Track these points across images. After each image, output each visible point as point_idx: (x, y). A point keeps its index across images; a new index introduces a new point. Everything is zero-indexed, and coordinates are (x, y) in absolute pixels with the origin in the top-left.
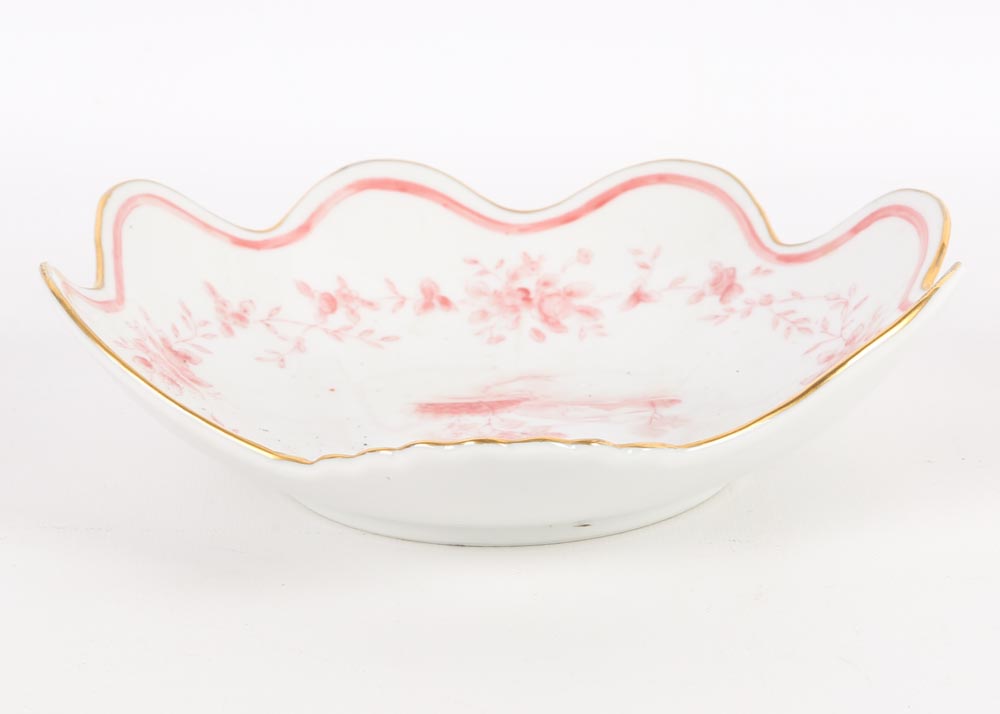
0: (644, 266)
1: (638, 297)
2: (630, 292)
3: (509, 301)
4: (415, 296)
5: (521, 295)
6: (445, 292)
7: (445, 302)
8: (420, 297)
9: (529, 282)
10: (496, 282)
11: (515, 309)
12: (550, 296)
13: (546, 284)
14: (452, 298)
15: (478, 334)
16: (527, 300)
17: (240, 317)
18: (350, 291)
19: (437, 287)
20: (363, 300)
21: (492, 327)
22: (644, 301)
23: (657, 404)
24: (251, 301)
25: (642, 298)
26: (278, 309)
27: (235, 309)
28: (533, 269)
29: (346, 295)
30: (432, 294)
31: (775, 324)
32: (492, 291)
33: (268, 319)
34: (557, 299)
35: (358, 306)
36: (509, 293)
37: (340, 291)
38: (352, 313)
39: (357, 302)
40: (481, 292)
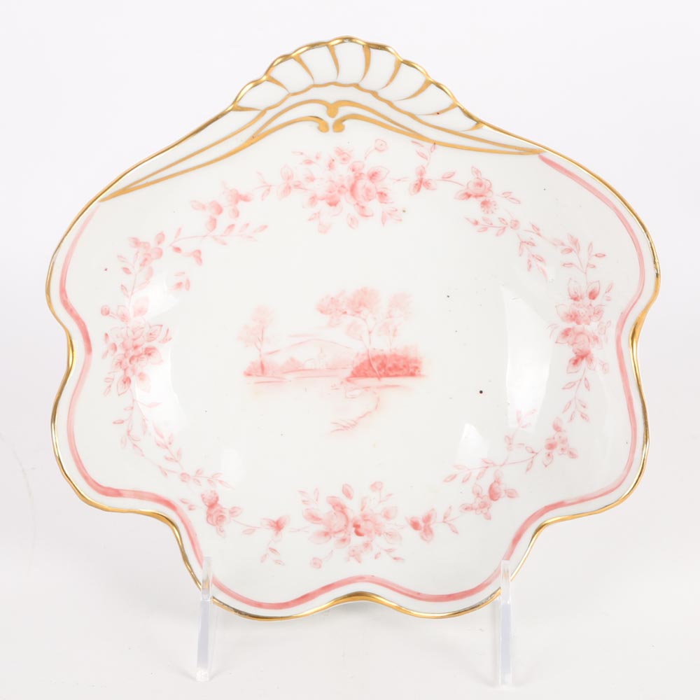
0: (273, 550)
1: (278, 526)
2: (284, 532)
3: (370, 526)
4: (438, 527)
5: (361, 531)
6: (415, 534)
7: (415, 525)
8: (433, 527)
9: (356, 541)
10: (379, 542)
11: (365, 518)
12: (340, 531)
13: (344, 540)
15: (390, 495)
16: (357, 526)
17: (551, 446)
18: (482, 512)
19: (422, 537)
20: (472, 509)
21: (380, 502)
22: (273, 522)
23: (260, 370)
24: (546, 466)
25: (275, 525)
26: (528, 470)
27: (556, 452)
28: (353, 551)
29: (484, 507)
30: (425, 531)
31: (179, 453)
32: (382, 536)
33: (533, 457)
34: (336, 529)
35: (475, 502)
36: (370, 532)
37: (488, 508)
38: (478, 494)
39: (476, 506)
40: (390, 535)
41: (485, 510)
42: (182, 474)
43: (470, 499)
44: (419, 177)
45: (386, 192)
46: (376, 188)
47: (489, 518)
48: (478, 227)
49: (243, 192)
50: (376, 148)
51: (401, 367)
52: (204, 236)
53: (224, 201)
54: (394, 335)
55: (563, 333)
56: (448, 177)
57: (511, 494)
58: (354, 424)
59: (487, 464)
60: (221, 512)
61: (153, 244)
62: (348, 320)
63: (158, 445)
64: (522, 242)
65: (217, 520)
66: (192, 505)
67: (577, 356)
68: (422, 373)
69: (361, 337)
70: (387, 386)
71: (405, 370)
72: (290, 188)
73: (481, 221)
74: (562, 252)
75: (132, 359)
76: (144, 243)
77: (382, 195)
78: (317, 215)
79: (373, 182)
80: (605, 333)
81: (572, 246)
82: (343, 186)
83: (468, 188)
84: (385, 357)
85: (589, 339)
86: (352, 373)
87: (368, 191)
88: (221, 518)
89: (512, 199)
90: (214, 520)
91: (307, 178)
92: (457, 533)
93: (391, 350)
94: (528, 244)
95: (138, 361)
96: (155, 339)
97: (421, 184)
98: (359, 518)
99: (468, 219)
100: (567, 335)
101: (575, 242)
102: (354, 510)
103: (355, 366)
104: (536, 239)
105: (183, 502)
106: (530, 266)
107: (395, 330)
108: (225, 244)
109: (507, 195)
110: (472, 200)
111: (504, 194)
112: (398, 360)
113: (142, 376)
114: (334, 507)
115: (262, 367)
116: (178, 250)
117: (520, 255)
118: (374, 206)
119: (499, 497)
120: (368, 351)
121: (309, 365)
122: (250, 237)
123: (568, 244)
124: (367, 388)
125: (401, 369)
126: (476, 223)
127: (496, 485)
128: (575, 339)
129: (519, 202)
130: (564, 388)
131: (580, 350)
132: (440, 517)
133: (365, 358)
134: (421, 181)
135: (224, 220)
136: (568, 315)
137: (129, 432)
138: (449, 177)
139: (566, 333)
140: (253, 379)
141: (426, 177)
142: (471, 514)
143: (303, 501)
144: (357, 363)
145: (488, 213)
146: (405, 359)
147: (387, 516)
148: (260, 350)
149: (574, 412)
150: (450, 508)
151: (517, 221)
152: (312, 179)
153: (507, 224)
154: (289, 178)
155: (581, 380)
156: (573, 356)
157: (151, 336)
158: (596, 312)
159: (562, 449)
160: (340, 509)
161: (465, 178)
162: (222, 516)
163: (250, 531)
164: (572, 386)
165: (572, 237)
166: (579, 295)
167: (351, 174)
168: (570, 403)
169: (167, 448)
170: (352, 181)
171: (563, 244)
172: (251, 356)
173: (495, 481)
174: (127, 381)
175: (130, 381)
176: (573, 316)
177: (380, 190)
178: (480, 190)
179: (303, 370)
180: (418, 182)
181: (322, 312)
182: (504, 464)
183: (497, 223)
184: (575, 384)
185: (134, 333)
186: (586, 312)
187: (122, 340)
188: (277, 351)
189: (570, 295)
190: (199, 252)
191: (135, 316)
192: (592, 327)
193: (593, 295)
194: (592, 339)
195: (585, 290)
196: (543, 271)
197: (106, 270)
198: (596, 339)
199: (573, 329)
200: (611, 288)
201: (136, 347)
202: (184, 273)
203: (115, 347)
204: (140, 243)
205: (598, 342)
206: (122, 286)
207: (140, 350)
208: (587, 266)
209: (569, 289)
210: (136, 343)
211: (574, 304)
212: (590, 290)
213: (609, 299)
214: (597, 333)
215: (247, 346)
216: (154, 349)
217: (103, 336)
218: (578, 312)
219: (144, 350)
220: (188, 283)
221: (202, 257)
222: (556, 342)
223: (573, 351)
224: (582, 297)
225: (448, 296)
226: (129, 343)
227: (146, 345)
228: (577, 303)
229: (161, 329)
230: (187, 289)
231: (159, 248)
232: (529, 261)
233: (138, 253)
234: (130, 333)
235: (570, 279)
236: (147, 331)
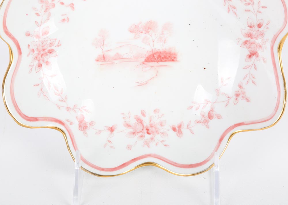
0: (109, 141)
1: (112, 130)
2: (115, 132)
3: (153, 129)
4: (184, 130)
5: (149, 132)
6: (174, 133)
7: (174, 129)
8: (182, 130)
9: (147, 137)
10: (158, 137)
11: (151, 126)
12: (140, 132)
13: (142, 136)
14: (172, 131)
15: (163, 115)
16: (148, 130)
17: (237, 95)
18: (205, 124)
19: (177, 135)
20: (200, 123)
21: (158, 118)
22: (110, 128)
23: (103, 59)
24: (235, 104)
25: (110, 129)
26: (226, 105)
27: (239, 98)
28: (146, 142)
29: (206, 122)
30: (179, 132)
31: (66, 98)
32: (159, 134)
33: (229, 100)
34: (138, 131)
35: (202, 119)
36: (154, 132)
37: (208, 123)
38: (203, 116)
39: (202, 121)
40: (163, 134)
41: (206, 123)
42: (67, 108)
43: (199, 118)
47: (208, 128)
51: (168, 57)
54: (165, 42)
55: (244, 43)
57: (219, 117)
58: (146, 83)
59: (207, 102)
60: (85, 124)
61: (50, 1)
62: (143, 35)
63: (56, 94)
65: (84, 127)
66: (72, 122)
67: (251, 53)
68: (178, 60)
69: (149, 43)
70: (161, 66)
71: (170, 58)
74: (245, 4)
75: (42, 55)
76: (46, 1)
80: (265, 44)
84: (160, 52)
85: (257, 46)
86: (145, 60)
88: (86, 127)
90: (82, 128)
92: (193, 133)
93: (163, 49)
94: (228, 0)
95: (45, 56)
96: (53, 45)
98: (149, 126)
100: (246, 44)
101: (252, 0)
102: (146, 122)
103: (146, 56)
105: (68, 121)
106: (229, 11)
107: (165, 40)
112: (167, 54)
113: (47, 63)
114: (137, 120)
115: (104, 57)
116: (62, 3)
117: (224, 5)
119: (213, 118)
120: (153, 50)
121: (125, 56)
123: (248, 1)
124: (152, 67)
125: (167, 58)
127: (211, 112)
128: (250, 45)
130: (244, 68)
131: (252, 51)
132: (186, 126)
133: (151, 53)
136: (247, 34)
137: (41, 89)
139: (246, 42)
140: (100, 63)
142: (200, 125)
143: (123, 118)
144: (148, 55)
146: (170, 53)
147: (161, 125)
148: (102, 49)
149: (249, 80)
150: (190, 121)
155: (252, 65)
156: (249, 53)
157: (51, 44)
158: (261, 34)
159: (243, 97)
160: (140, 121)
162: (86, 126)
163: (99, 132)
164: (248, 68)
168: (247, 75)
169: (60, 95)
171: (245, 1)
172: (99, 52)
173: (211, 110)
174: (40, 65)
175: (42, 66)
176: (249, 35)
179: (123, 58)
181: (131, 32)
182: (215, 102)
184: (249, 67)
185: (42, 44)
186: (256, 34)
187: (36, 47)
188: (110, 50)
189: (248, 25)
190: (73, 4)
191: (43, 35)
192: (259, 41)
193: (259, 26)
194: (258, 47)
195: (255, 23)
196: (235, 13)
197: (27, 15)
198: (260, 47)
199: (249, 41)
200: (269, 23)
201: (44, 50)
202: (66, 14)
203: (33, 51)
204: (44, 1)
205: (261, 48)
206: (36, 22)
207: (46, 51)
208: (257, 12)
209: (248, 22)
210: (44, 48)
211: (250, 29)
212: (258, 23)
213: (268, 28)
214: (261, 44)
215: (97, 48)
216: (53, 50)
217: (28, 46)
218: (252, 33)
219: (48, 51)
220: (68, 19)
221: (74, 6)
222: (241, 47)
223: (249, 51)
224: (254, 26)
225: (190, 24)
226: (41, 48)
227: (49, 48)
228: (251, 29)
229: (56, 41)
230: (68, 22)
231: (53, 3)
232: (229, 8)
233: (43, 5)
234: (41, 44)
235: (249, 17)
236: (49, 42)
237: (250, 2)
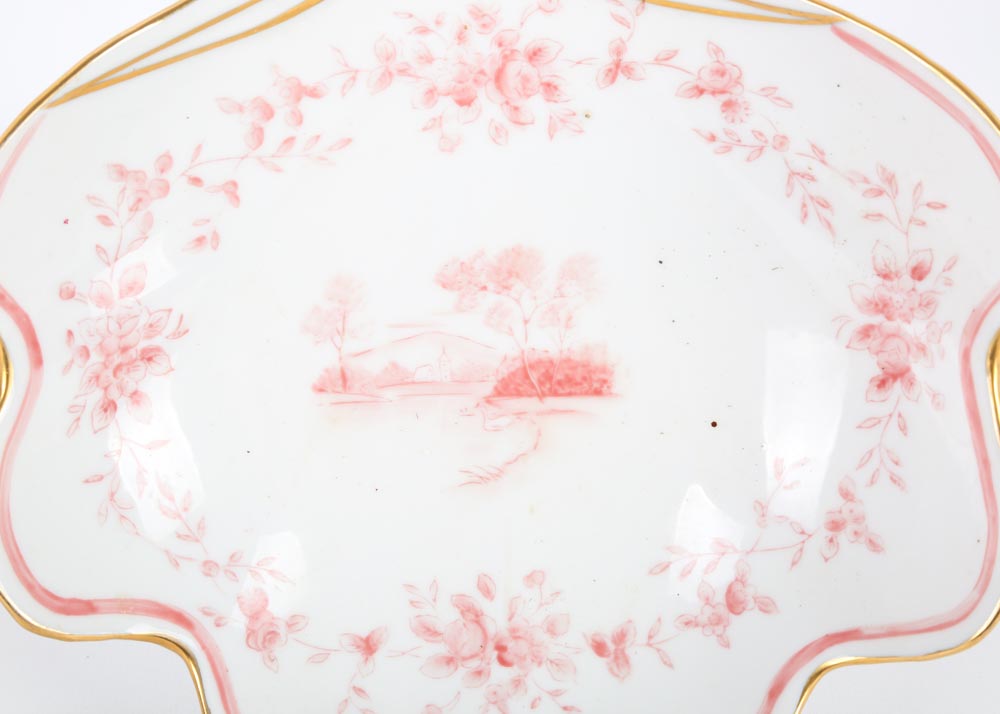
0: (359, 691)
1: (368, 646)
2: (379, 656)
3: (523, 647)
4: (637, 652)
5: (508, 656)
6: (600, 663)
7: (599, 648)
8: (629, 651)
9: (500, 674)
10: (540, 678)
11: (515, 633)
12: (472, 657)
13: (479, 673)
14: (590, 654)
15: (558, 593)
16: (501, 648)
17: (836, 526)
18: (714, 632)
19: (611, 670)
20: (697, 625)
21: (541, 605)
22: (362, 639)
23: (340, 382)
24: (826, 560)
25: (363, 645)
26: (794, 563)
27: (843, 537)
28: (495, 693)
29: (717, 624)
30: (616, 658)
31: (201, 527)
32: (544, 666)
33: (803, 542)
34: (466, 652)
35: (702, 613)
36: (523, 658)
37: (725, 627)
38: (707, 599)
39: (704, 619)
40: (557, 665)
41: (719, 629)
42: (206, 563)
43: (693, 605)
44: (615, 58)
45: (556, 81)
46: (539, 76)
47: (727, 645)
48: (716, 145)
49: (308, 81)
50: (540, 8)
51: (578, 379)
52: (242, 158)
53: (275, 98)
54: (568, 326)
55: (860, 333)
56: (665, 59)
57: (766, 606)
58: (499, 474)
59: (722, 548)
60: (272, 624)
61: (152, 173)
62: (490, 299)
63: (165, 513)
64: (793, 174)
65: (264, 638)
66: (220, 618)
67: (886, 373)
68: (614, 390)
69: (511, 330)
70: (553, 412)
71: (586, 385)
72: (390, 74)
73: (720, 135)
74: (865, 193)
75: (118, 368)
76: (136, 172)
77: (550, 88)
78: (437, 121)
79: (534, 66)
80: (939, 341)
81: (885, 185)
82: (482, 72)
83: (700, 78)
84: (551, 362)
85: (909, 349)
86: (496, 388)
87: (526, 80)
88: (271, 636)
89: (779, 99)
90: (260, 640)
91: (421, 58)
92: (671, 666)
93: (561, 352)
94: (803, 177)
95: (128, 370)
96: (160, 333)
97: (618, 69)
98: (506, 634)
99: (697, 131)
100: (868, 336)
101: (890, 179)
102: (497, 619)
103: (500, 377)
104: (817, 169)
105: (207, 613)
106: (806, 216)
107: (570, 318)
108: (278, 170)
109: (768, 91)
110: (706, 98)
111: (763, 89)
112: (574, 368)
113: (135, 396)
114: (462, 613)
115: (344, 377)
116: (196, 181)
117: (788, 195)
118: (536, 106)
119: (744, 609)
120: (523, 352)
121: (422, 375)
122: (322, 158)
123: (876, 181)
124: (519, 414)
125: (577, 384)
126: (713, 138)
127: (738, 587)
128: (883, 344)
129: (790, 105)
130: (860, 427)
131: (892, 366)
132: (642, 638)
133: (518, 364)
134: (618, 65)
135: (276, 130)
136: (870, 303)
137: (112, 495)
138: (667, 59)
139: (866, 332)
140: (327, 398)
141: (626, 58)
142: (694, 633)
143: (412, 602)
144: (504, 372)
145: (733, 121)
146: (585, 366)
147: (552, 630)
148: (340, 349)
149: (878, 470)
150: (659, 620)
151: (784, 137)
152: (428, 59)
153: (766, 141)
154: (388, 59)
155: (890, 415)
156: (877, 372)
157: (152, 328)
158: (925, 303)
159: (856, 533)
160: (475, 617)
161: (696, 61)
162: (273, 632)
163: (321, 656)
164: (875, 425)
165: (884, 170)
166: (893, 270)
167: (497, 51)
168: (871, 453)
169: (180, 516)
170: (500, 63)
171: (866, 180)
172: (326, 358)
173: (737, 580)
174: (109, 407)
175: (115, 408)
176: (881, 306)
177: (545, 80)
178: (719, 83)
179: (413, 383)
180: (613, 67)
181: (444, 286)
182: (752, 550)
183: (748, 138)
184: (879, 422)
185: (120, 326)
186: (905, 300)
187: (98, 339)
188: (369, 351)
189: (876, 269)
190: (235, 184)
191: (121, 296)
192: (916, 329)
193: (919, 273)
194: (914, 349)
195: (903, 262)
196: (829, 225)
197: (66, 222)
198: (922, 349)
199: (879, 327)
200: (954, 263)
201: (124, 350)
202: (208, 221)
203: (85, 352)
204: (128, 172)
205: (925, 354)
206: (97, 246)
207: (133, 353)
208: (910, 221)
209: (874, 258)
210: (125, 342)
211: (883, 285)
212: (913, 263)
213: (949, 283)
214: (923, 340)
215: (318, 342)
216: (158, 349)
217: (64, 334)
218: (891, 299)
219: (139, 353)
220: (216, 237)
221: (240, 192)
222: (848, 347)
223: (878, 364)
224: (897, 275)
225: (661, 262)
226: (113, 343)
227: (144, 344)
228: (888, 283)
229: (168, 317)
230: (215, 248)
231: (162, 180)
232: (804, 206)
233: (124, 189)
234: (113, 326)
235: (878, 241)
236: (144, 320)
237: (885, 186)
